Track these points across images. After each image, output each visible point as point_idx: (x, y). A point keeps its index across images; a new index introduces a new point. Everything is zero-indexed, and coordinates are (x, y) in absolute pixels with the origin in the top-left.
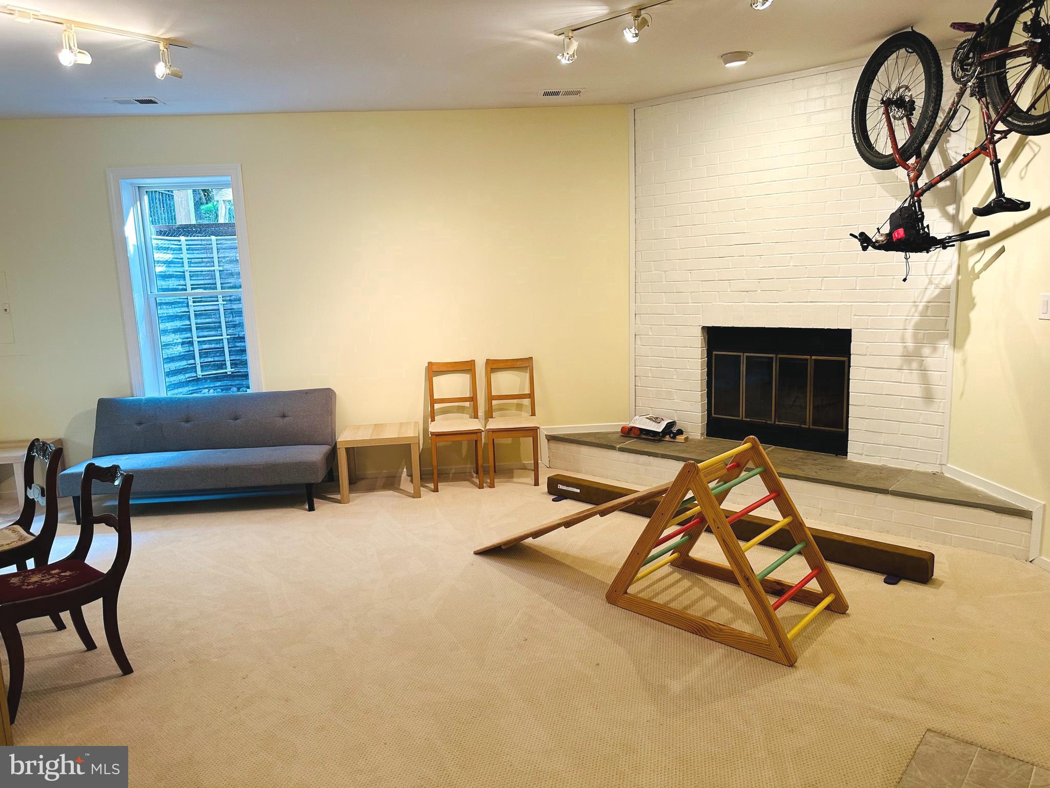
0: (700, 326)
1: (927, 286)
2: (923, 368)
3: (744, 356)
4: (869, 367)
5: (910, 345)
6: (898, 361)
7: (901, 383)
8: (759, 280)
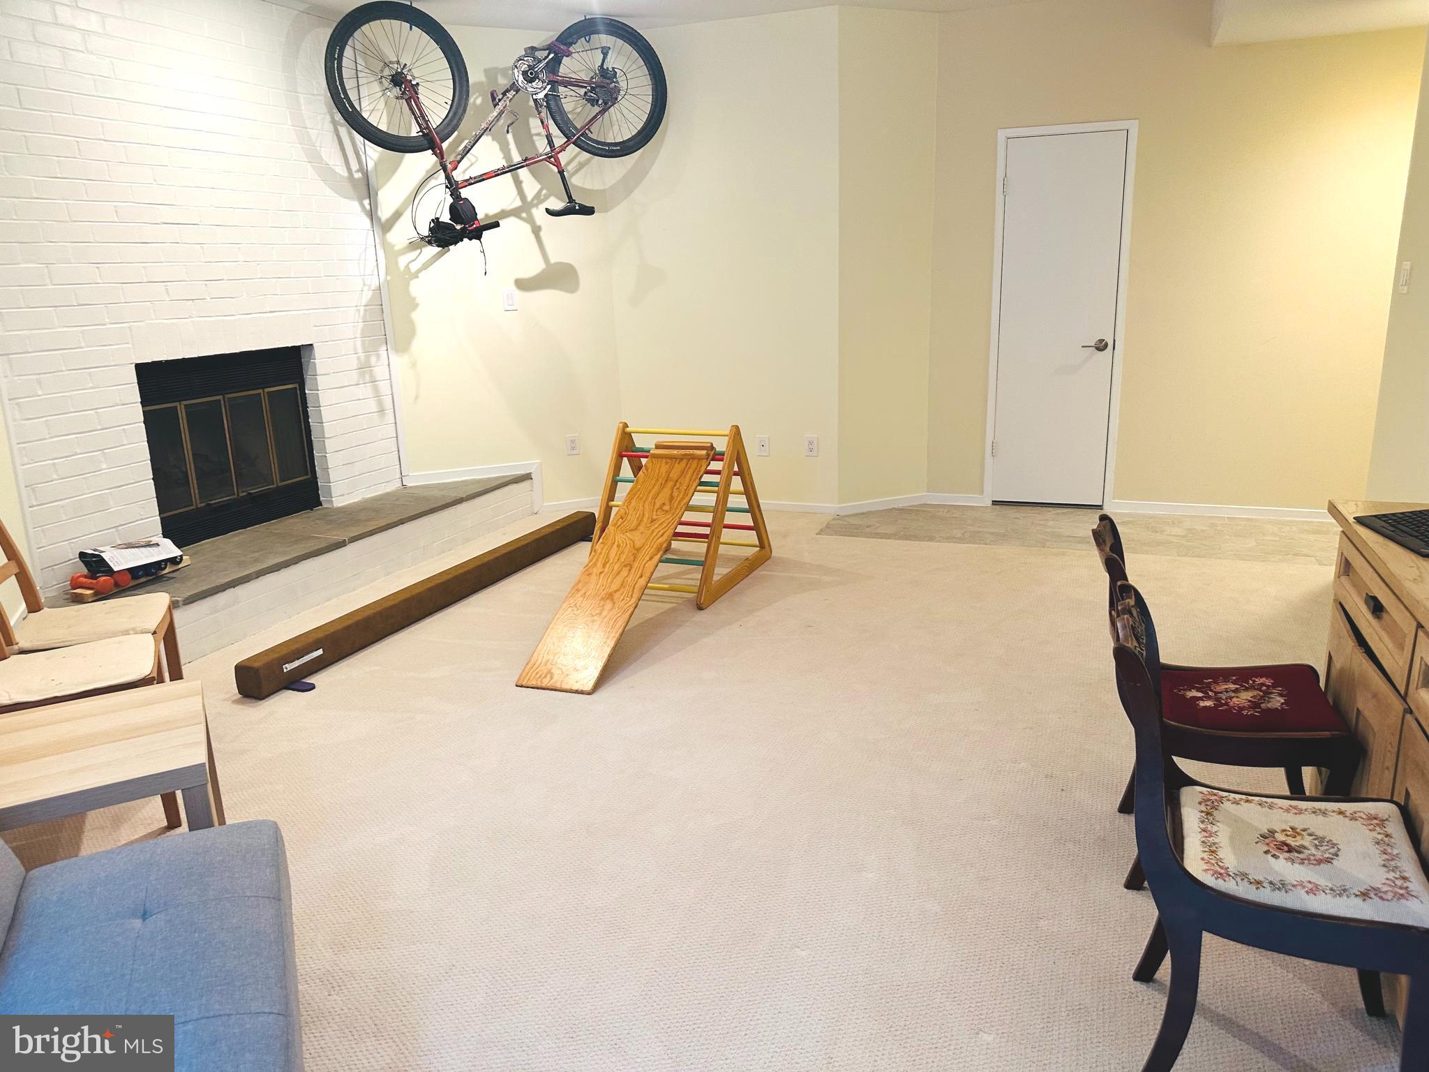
0: (132, 364)
1: (362, 288)
2: (373, 380)
3: (181, 408)
4: (334, 388)
5: (362, 355)
6: (354, 376)
7: (360, 400)
8: (206, 283)
